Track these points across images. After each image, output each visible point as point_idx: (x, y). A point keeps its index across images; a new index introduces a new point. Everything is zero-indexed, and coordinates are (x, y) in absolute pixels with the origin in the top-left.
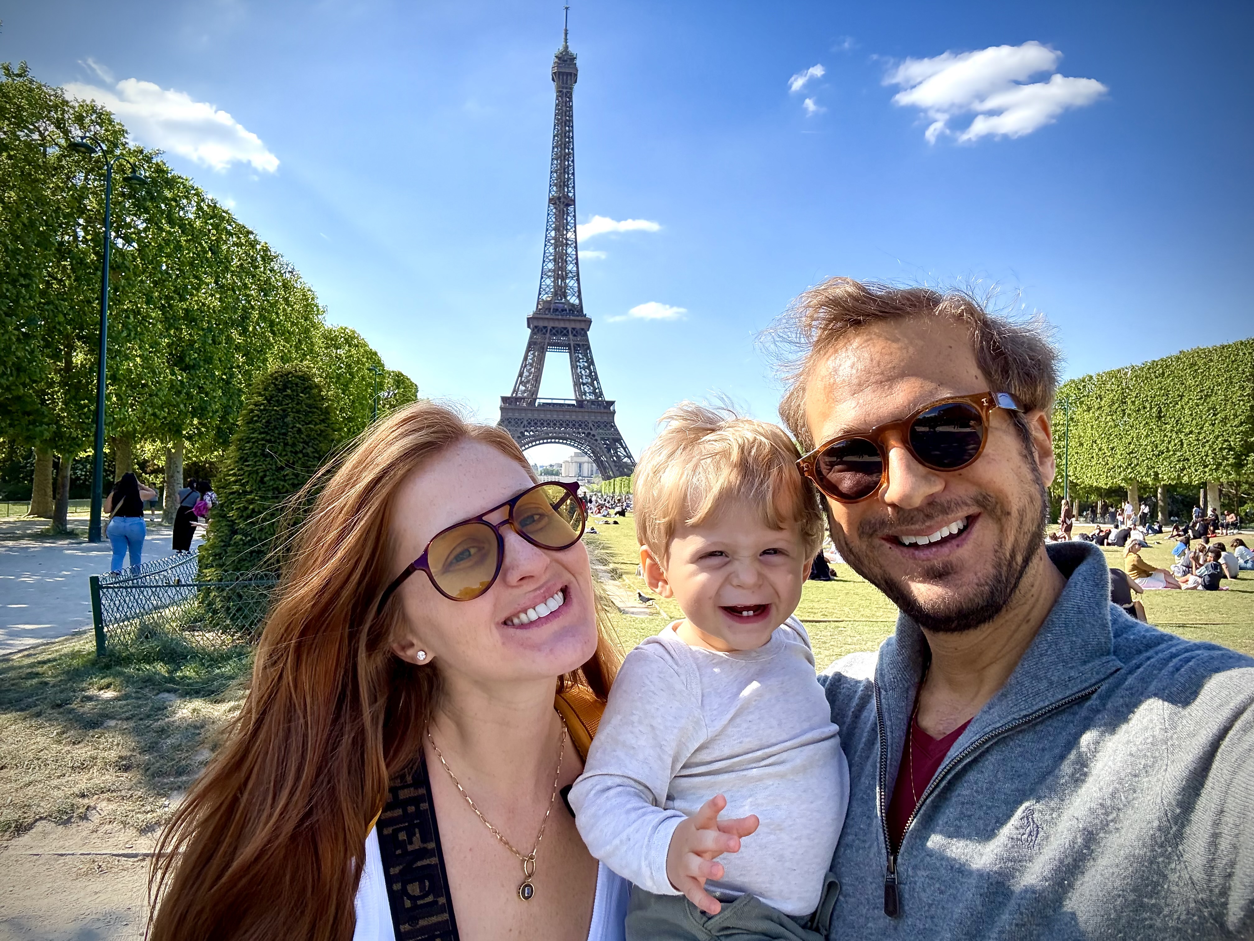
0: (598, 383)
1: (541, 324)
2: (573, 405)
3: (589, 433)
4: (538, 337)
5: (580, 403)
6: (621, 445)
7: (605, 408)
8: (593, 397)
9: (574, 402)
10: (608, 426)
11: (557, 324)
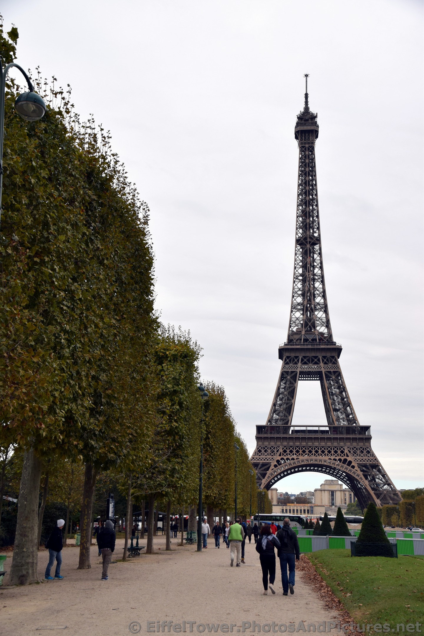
0: (352, 409)
1: (293, 355)
2: (327, 432)
3: (345, 460)
4: (291, 368)
5: (334, 429)
6: (379, 471)
7: (360, 434)
8: (346, 423)
9: (327, 429)
10: (365, 452)
11: (308, 354)
